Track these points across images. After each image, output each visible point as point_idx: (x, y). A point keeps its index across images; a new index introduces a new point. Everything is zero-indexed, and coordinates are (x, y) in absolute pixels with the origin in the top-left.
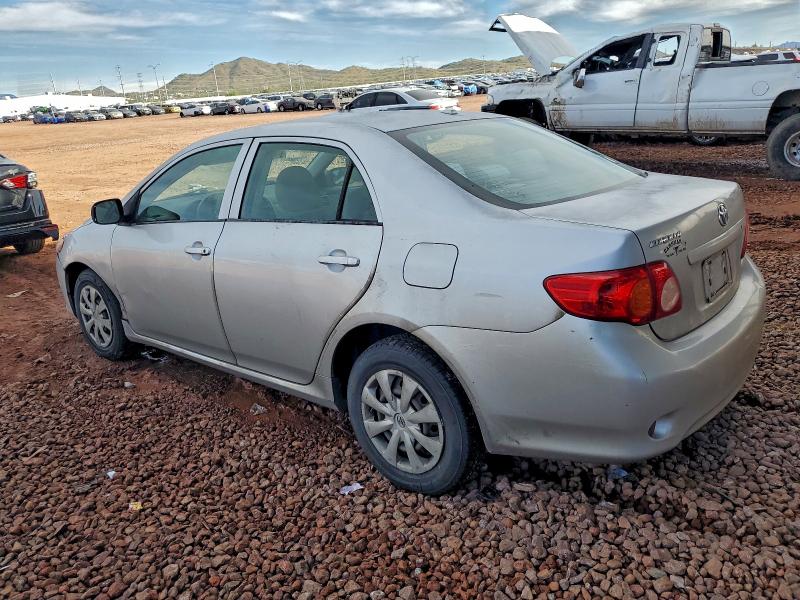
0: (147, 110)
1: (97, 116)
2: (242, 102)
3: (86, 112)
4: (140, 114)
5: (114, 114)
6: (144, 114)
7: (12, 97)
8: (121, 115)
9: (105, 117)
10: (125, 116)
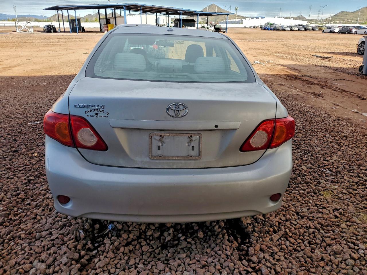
0: (310, 28)
1: (286, 29)
2: (358, 28)
3: (283, 26)
4: (306, 29)
5: (294, 29)
6: (308, 30)
7: (262, 18)
8: (297, 29)
9: (289, 29)
10: (299, 30)
